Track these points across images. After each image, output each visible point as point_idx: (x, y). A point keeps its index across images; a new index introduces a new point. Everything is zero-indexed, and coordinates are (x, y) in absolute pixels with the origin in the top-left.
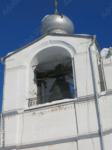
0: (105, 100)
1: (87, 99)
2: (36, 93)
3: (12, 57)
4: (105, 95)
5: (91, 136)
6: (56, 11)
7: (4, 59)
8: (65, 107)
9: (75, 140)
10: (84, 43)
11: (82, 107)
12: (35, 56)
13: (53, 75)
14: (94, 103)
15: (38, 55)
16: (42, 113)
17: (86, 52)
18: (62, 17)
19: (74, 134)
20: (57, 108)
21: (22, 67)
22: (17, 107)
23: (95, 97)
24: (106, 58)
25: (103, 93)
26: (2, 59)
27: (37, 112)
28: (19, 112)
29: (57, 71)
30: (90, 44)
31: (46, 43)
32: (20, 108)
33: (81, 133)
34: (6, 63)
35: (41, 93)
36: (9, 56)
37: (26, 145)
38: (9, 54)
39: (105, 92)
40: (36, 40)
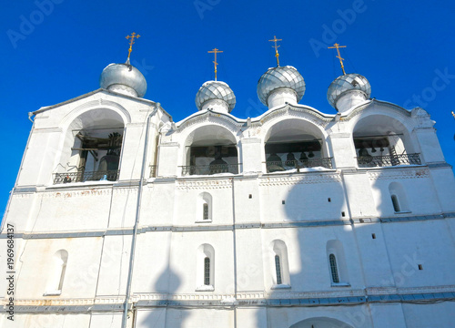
0: (151, 189)
1: (129, 184)
2: (76, 167)
3: (45, 114)
4: (152, 183)
5: (122, 233)
6: (129, 59)
7: (35, 114)
8: (100, 190)
9: (102, 235)
10: (143, 111)
11: (120, 194)
12: (78, 117)
13: (105, 145)
14: (137, 191)
16: (69, 195)
17: (144, 123)
18: (131, 70)
19: (103, 227)
20: (90, 191)
21: (56, 129)
22: (37, 183)
23: (139, 184)
24: (166, 135)
25: (152, 179)
26: (31, 114)
27: (63, 193)
28: (38, 189)
29: (110, 141)
30: (150, 113)
31: (96, 102)
32: (41, 184)
33: (112, 227)
34: (36, 121)
35: (84, 167)
36: (43, 111)
37: (37, 235)
38: (42, 108)
39: (154, 178)
40: (82, 96)
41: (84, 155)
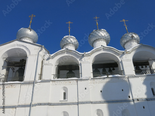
0: (39, 85)
1: (29, 83)
2: (4, 75)
4: (40, 82)
5: (25, 106)
6: (30, 26)
8: (15, 86)
9: (15, 107)
10: (36, 49)
12: (6, 52)
13: (18, 65)
14: (32, 86)
15: (8, 52)
17: (36, 55)
18: (31, 31)
20: (10, 86)
23: (33, 83)
24: (46, 60)
29: (20, 63)
30: (39, 50)
35: (8, 75)
39: (41, 80)
41: (8, 70)
